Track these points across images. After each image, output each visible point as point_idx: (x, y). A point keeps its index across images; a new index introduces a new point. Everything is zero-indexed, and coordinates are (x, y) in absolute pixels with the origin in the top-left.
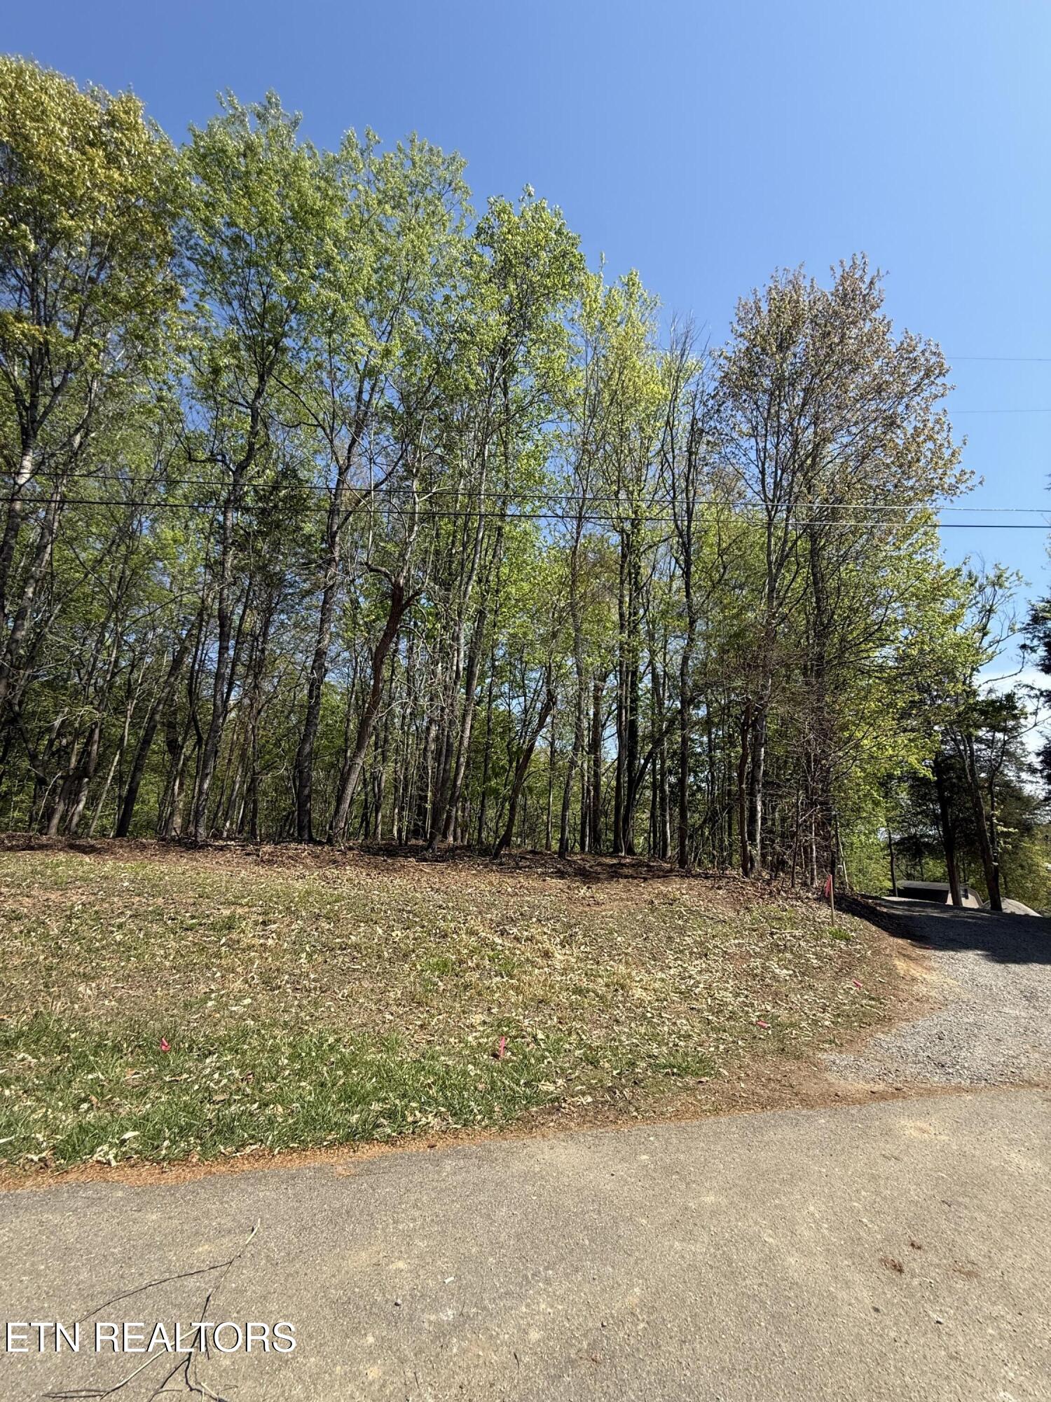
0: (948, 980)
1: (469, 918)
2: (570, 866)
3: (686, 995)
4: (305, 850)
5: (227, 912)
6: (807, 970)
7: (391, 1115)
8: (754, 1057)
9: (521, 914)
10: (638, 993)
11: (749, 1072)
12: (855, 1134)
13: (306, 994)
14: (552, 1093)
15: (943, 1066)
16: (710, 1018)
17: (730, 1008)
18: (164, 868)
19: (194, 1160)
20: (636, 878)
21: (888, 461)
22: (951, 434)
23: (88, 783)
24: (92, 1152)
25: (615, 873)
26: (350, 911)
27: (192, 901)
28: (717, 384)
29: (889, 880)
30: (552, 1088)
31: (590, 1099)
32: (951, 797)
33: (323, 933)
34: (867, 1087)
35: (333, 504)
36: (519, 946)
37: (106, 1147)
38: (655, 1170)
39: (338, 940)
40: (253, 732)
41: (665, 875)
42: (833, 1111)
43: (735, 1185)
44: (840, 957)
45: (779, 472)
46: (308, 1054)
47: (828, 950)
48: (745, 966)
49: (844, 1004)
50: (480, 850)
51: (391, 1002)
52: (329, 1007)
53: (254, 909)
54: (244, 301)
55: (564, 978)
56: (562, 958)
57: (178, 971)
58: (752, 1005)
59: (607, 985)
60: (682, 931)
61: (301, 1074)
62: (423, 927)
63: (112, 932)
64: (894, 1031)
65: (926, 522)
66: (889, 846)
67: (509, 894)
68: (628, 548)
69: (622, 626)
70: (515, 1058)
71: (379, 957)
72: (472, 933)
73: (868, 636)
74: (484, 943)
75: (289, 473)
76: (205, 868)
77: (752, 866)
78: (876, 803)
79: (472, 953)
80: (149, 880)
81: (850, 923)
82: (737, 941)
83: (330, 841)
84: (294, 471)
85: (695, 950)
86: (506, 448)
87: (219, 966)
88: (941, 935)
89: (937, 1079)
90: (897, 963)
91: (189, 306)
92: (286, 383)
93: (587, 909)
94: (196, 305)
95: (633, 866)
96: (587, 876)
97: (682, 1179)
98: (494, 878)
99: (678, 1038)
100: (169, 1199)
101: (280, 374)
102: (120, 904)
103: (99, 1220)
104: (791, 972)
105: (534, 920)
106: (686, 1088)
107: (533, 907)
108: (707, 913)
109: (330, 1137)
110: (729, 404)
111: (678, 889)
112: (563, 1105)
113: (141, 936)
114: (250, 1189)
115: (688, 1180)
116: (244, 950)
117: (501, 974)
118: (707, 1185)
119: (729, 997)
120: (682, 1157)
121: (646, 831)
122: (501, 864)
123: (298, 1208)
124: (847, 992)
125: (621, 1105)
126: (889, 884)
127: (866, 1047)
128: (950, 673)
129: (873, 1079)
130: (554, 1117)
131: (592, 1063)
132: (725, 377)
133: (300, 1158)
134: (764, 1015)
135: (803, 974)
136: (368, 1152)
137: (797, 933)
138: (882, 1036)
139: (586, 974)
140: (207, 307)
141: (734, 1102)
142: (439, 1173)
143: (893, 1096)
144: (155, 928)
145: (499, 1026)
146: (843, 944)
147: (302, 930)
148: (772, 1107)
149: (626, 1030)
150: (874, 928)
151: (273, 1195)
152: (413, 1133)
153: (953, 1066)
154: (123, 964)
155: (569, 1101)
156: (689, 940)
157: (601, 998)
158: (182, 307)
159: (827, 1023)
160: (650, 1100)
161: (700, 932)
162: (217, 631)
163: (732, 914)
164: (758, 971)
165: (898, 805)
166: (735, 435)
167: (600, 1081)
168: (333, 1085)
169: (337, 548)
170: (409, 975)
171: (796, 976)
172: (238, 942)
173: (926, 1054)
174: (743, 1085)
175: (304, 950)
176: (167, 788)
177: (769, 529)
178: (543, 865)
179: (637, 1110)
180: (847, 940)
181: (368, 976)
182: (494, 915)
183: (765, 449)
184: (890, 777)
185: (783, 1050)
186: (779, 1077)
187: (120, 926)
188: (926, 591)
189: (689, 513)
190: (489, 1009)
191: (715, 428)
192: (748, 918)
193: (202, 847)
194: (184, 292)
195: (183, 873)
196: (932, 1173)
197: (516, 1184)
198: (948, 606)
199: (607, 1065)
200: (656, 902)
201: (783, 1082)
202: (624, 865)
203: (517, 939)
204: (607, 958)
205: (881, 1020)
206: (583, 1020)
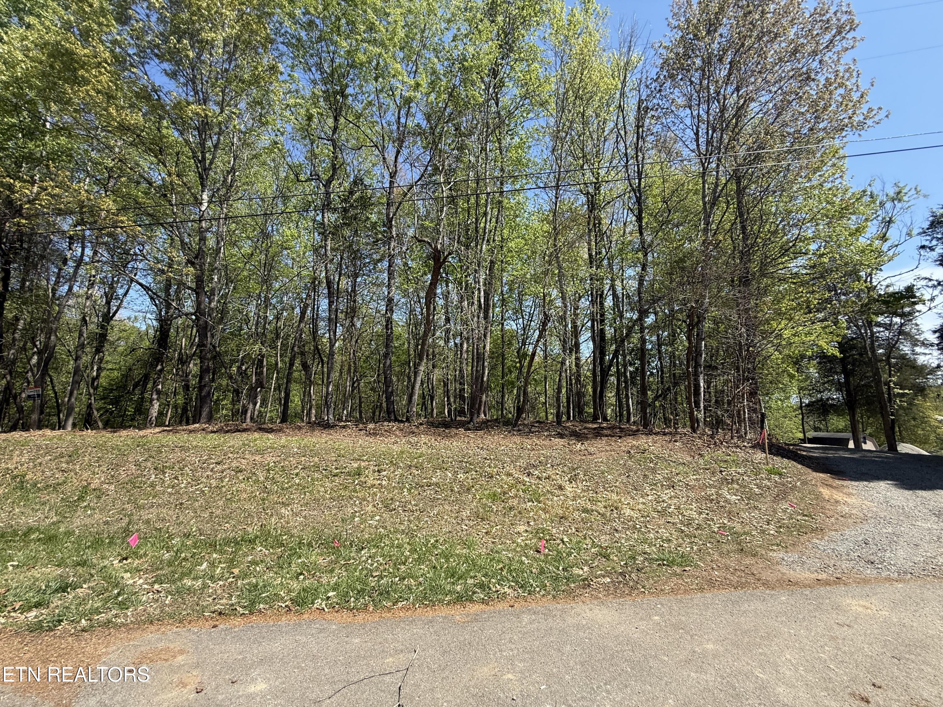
0: (866, 502)
1: (505, 465)
2: (566, 430)
3: (663, 513)
4: (394, 426)
5: (356, 465)
6: (751, 496)
7: (482, 586)
8: (721, 554)
9: (540, 462)
10: (628, 512)
11: (720, 565)
12: (811, 608)
13: (411, 513)
14: (582, 575)
15: (872, 563)
16: (683, 528)
17: (696, 522)
18: (314, 440)
19: (371, 609)
20: (613, 436)
21: (803, 110)
22: (859, 80)
23: (260, 391)
24: (313, 603)
25: (598, 434)
26: (429, 462)
27: (334, 459)
28: (658, 70)
29: (800, 432)
30: (581, 572)
31: (609, 580)
32: (853, 369)
33: (415, 476)
34: (813, 576)
35: (388, 199)
36: (541, 482)
37: (319, 600)
38: (666, 627)
39: (424, 481)
40: (354, 354)
41: (634, 434)
42: (791, 593)
43: (726, 638)
44: (776, 487)
45: (710, 132)
46: (421, 549)
47: (766, 482)
48: (703, 494)
49: (784, 519)
50: (504, 422)
51: (464, 518)
52: (427, 521)
53: (371, 463)
54: (319, 66)
55: (574, 502)
56: (571, 490)
57: (334, 500)
58: (713, 520)
59: (605, 507)
60: (654, 471)
61: (419, 561)
62: (476, 471)
63: (293, 478)
64: (826, 538)
65: (834, 156)
66: (801, 407)
67: (529, 450)
68: (592, 205)
69: (591, 262)
70: (551, 553)
71: (452, 491)
72: (509, 475)
73: (785, 251)
74: (518, 481)
75: (358, 181)
76: (338, 439)
77: (698, 425)
78: (792, 377)
79: (511, 487)
80: (308, 447)
81: (779, 462)
82: (695, 477)
83: (408, 420)
84: (361, 180)
85: (665, 483)
86: (500, 143)
87: (357, 497)
88: (855, 470)
89: (869, 572)
90: (822, 490)
91: (285, 77)
92: (351, 120)
93: (584, 457)
94: (289, 75)
95: (609, 428)
96: (579, 436)
97: (687, 633)
98: (517, 439)
99: (662, 541)
100: (362, 631)
101: (346, 114)
102: (294, 462)
103: (327, 641)
104: (739, 498)
105: (549, 465)
106: (675, 574)
107: (546, 457)
108: (670, 458)
109: (447, 599)
110: (668, 84)
111: (646, 443)
112: (592, 583)
113: (309, 480)
114: (407, 627)
115: (691, 633)
116: (369, 488)
117: (532, 500)
118: (706, 637)
119: (695, 515)
120: (683, 618)
121: (612, 405)
122: (519, 430)
123: (438, 640)
124: (784, 511)
125: (631, 584)
126: (801, 436)
127: (806, 549)
128: (854, 274)
129: (816, 571)
130: (588, 591)
131: (605, 557)
132: (664, 63)
133: (432, 609)
134: (723, 526)
135: (749, 499)
136: (474, 608)
137: (740, 470)
138: (817, 541)
139: (589, 500)
140: (296, 75)
141: (711, 584)
142: (520, 622)
143: (835, 583)
144: (316, 475)
145: (537, 533)
146: (777, 478)
147: (402, 475)
148: (742, 588)
149: (624, 536)
150: (800, 466)
151: (422, 631)
152: (498, 597)
153: (881, 563)
154: (302, 496)
155: (595, 581)
156: (660, 477)
157: (603, 515)
158: (281, 78)
159: (772, 532)
160: (651, 581)
161: (666, 471)
162: (326, 291)
163: (689, 459)
164: (714, 497)
165: (808, 377)
166: (673, 108)
167: (613, 568)
168: (441, 568)
169: (394, 229)
170: (472, 501)
171: (743, 500)
172: (365, 483)
173: (856, 554)
174: (716, 573)
175: (405, 487)
176: (304, 392)
177: (703, 177)
178: (547, 430)
179: (643, 587)
180: (780, 474)
181: (447, 502)
182: (521, 463)
183: (699, 116)
184: (803, 357)
185: (742, 550)
186: (742, 568)
187: (297, 475)
188: (835, 211)
189: (640, 173)
190: (528, 523)
191: (658, 105)
192: (701, 461)
193: (333, 427)
194: (281, 67)
195: (326, 443)
196: (880, 637)
197: (572, 631)
198: (853, 222)
199: (615, 558)
200: (632, 452)
201: (746, 571)
202: (603, 428)
203: (539, 478)
204: (602, 490)
205: (813, 531)
206: (592, 530)
